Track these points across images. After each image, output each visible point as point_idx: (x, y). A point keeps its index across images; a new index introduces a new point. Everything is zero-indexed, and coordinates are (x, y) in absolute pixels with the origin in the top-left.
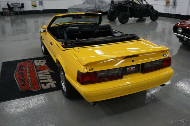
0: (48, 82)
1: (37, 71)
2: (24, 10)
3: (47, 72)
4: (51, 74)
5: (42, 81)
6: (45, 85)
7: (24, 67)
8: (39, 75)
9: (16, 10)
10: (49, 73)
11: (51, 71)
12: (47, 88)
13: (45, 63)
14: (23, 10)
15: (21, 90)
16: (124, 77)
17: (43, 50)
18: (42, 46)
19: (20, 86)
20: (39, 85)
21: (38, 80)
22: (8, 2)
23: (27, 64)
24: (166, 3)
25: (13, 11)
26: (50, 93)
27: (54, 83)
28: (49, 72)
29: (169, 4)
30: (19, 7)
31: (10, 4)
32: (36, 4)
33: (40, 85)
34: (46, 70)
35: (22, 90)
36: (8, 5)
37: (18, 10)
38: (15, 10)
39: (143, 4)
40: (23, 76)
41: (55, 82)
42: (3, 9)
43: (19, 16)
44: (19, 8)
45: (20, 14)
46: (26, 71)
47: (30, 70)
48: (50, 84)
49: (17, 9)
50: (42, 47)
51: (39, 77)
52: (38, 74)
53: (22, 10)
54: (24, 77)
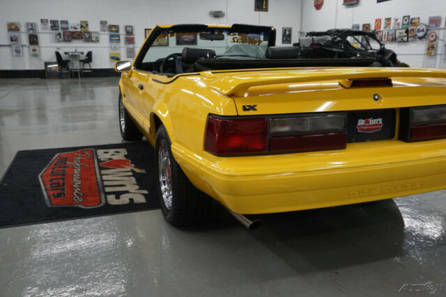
0: (127, 192)
1: (101, 169)
2: (92, 68)
3: (128, 172)
4: (135, 174)
5: (110, 188)
6: (118, 198)
7: (69, 161)
8: (104, 177)
9: (74, 68)
10: (131, 174)
11: (138, 171)
12: (120, 204)
13: (125, 156)
14: (89, 68)
15: (49, 205)
16: (349, 146)
17: (123, 127)
18: (120, 118)
19: (49, 197)
20: (100, 196)
21: (101, 185)
22: (58, 48)
23: (78, 156)
24: (428, 49)
25: (68, 69)
26: (127, 215)
27: (142, 194)
28: (132, 171)
29: (436, 50)
30: (81, 61)
31: (62, 53)
32: (119, 54)
33: (103, 196)
34: (123, 167)
35: (52, 204)
36: (58, 54)
37: (79, 68)
38: (71, 68)
39: (371, 49)
40: (63, 177)
41: (146, 192)
42: (46, 64)
43: (80, 80)
44: (82, 63)
45: (81, 77)
46: (73, 168)
47: (82, 167)
48: (131, 194)
49: (76, 65)
50: (120, 122)
51: (103, 181)
52: (101, 175)
53: (87, 66)
54: (64, 179)
